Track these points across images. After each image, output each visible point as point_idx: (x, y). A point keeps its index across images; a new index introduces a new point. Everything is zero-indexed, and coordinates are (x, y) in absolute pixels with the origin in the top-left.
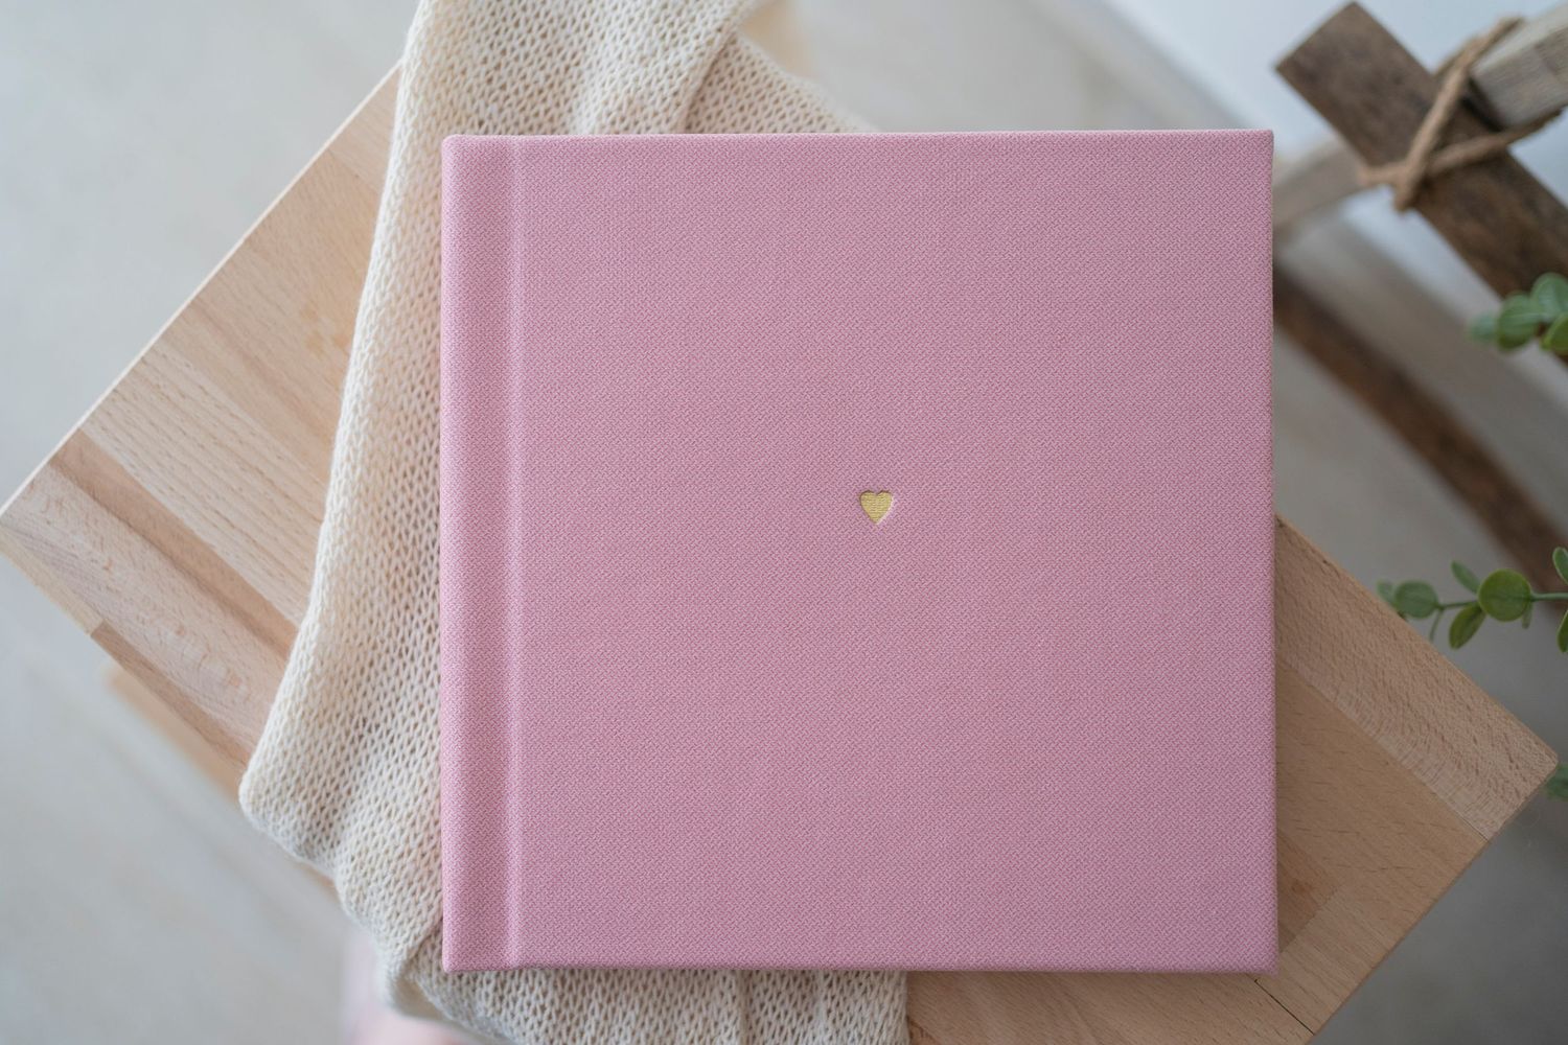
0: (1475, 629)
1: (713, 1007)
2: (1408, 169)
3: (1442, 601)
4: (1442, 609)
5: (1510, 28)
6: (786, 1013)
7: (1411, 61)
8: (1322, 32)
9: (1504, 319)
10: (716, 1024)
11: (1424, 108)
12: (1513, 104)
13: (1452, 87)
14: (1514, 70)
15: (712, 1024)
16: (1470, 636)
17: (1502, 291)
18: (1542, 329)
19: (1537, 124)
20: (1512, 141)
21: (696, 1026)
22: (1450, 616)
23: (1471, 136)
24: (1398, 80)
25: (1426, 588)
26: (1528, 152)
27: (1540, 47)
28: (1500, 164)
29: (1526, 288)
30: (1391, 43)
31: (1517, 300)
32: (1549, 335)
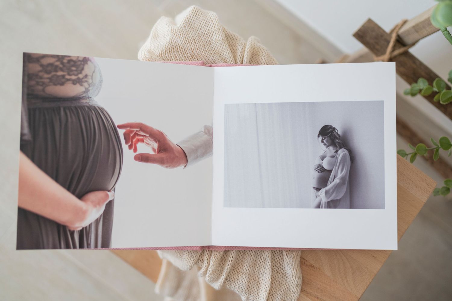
0: (415, 159)
1: (265, 255)
2: (387, 56)
3: (407, 153)
4: (407, 155)
5: (405, 22)
6: (279, 258)
7: (384, 31)
8: (363, 26)
9: (412, 89)
10: (266, 259)
11: (388, 42)
12: (408, 40)
13: (394, 37)
14: (408, 32)
15: (265, 259)
16: (414, 160)
17: (410, 83)
18: (420, 91)
19: (413, 44)
20: (409, 48)
21: (262, 259)
22: (410, 156)
23: (400, 48)
24: (382, 36)
25: (403, 151)
26: (413, 51)
27: (413, 27)
28: (406, 54)
29: (416, 82)
30: (379, 28)
31: (414, 85)
32: (423, 92)
